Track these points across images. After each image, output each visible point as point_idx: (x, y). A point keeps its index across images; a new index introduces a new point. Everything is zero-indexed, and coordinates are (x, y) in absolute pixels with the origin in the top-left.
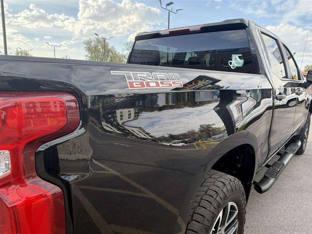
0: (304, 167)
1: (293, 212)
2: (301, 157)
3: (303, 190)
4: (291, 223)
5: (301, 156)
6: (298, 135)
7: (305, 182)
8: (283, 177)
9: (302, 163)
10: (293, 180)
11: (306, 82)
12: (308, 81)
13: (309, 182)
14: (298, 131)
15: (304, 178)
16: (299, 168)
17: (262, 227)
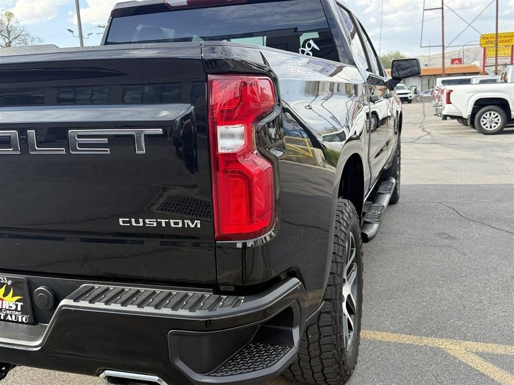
0: (404, 219)
1: (406, 270)
2: (396, 207)
3: (411, 245)
4: (408, 281)
5: (396, 205)
6: (389, 168)
7: (411, 235)
8: (380, 235)
9: (400, 214)
10: (394, 237)
11: (391, 80)
12: (394, 78)
13: (416, 234)
14: (388, 162)
15: (409, 231)
16: (398, 221)
17: (373, 294)
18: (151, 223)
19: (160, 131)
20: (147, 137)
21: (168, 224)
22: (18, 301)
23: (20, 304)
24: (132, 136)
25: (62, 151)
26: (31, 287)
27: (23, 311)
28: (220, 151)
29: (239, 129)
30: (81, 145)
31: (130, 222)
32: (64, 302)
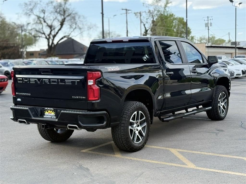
6: (211, 102)
11: (208, 64)
18: (77, 97)
19: (79, 81)
20: (77, 82)
21: (80, 97)
22: (54, 113)
23: (55, 114)
24: (75, 81)
25: (64, 84)
26: (57, 110)
27: (55, 116)
28: (89, 85)
29: (92, 81)
30: (67, 83)
31: (74, 97)
32: (62, 111)
